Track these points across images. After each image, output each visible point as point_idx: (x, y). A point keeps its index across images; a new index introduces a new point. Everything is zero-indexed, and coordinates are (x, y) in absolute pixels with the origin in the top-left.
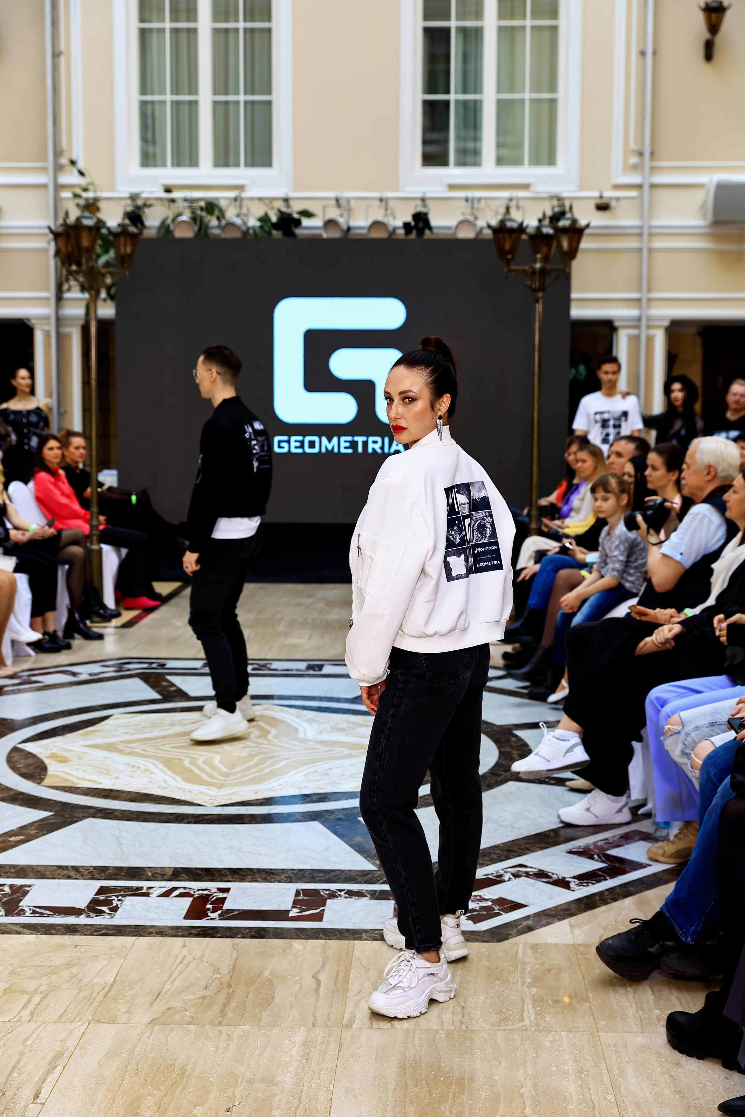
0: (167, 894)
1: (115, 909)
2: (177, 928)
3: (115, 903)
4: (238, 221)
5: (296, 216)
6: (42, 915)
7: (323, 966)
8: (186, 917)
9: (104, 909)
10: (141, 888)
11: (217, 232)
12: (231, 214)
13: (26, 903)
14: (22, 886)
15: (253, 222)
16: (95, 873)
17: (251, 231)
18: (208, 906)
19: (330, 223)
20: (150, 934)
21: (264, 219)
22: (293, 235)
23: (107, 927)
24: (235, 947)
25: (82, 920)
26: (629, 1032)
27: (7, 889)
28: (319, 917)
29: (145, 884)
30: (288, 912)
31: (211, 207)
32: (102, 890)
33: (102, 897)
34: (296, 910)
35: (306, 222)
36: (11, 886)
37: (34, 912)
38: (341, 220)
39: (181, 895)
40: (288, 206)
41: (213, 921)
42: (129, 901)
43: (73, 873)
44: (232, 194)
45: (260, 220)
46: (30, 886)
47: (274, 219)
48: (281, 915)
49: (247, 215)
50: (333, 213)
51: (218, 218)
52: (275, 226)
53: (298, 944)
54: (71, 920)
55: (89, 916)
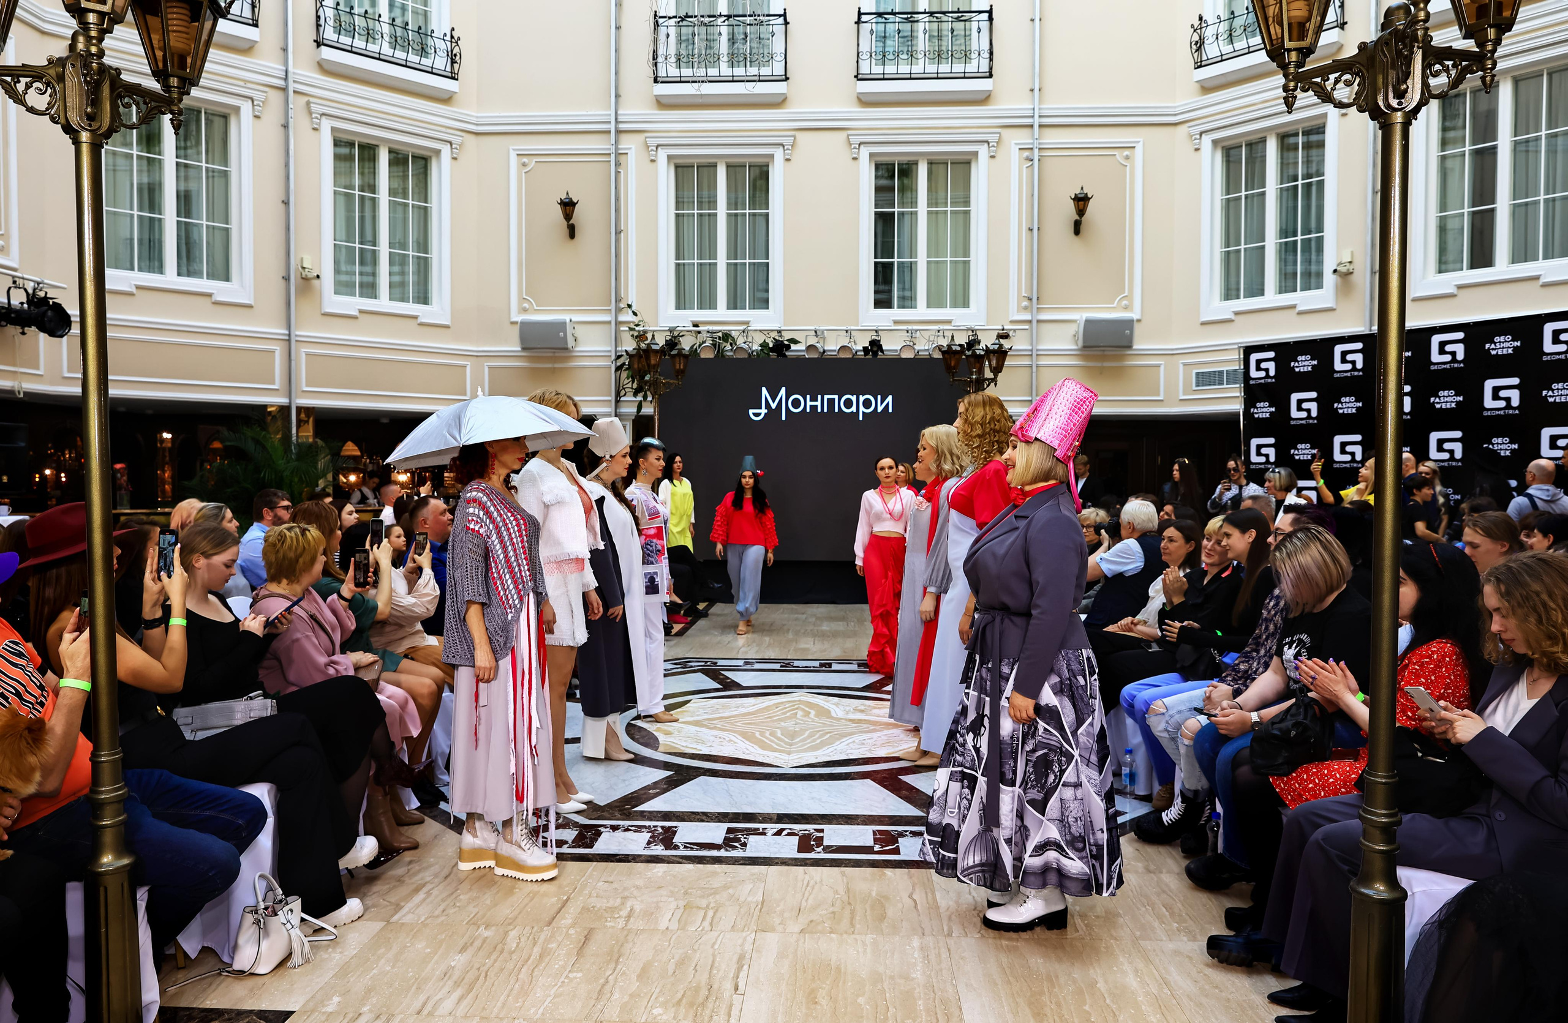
0: (779, 833)
1: (744, 845)
2: (796, 859)
3: (743, 840)
4: (745, 346)
5: (786, 343)
6: (692, 849)
7: (914, 889)
8: (799, 851)
9: (736, 844)
10: (758, 829)
11: (731, 354)
12: (740, 342)
13: (677, 840)
14: (670, 827)
15: (756, 347)
16: (720, 817)
17: (755, 353)
18: (812, 843)
19: (811, 347)
20: (777, 864)
21: (764, 345)
22: (785, 356)
23: (744, 858)
24: (843, 874)
25: (723, 853)
26: (1161, 940)
27: (659, 829)
28: (897, 851)
29: (761, 826)
30: (873, 847)
31: (726, 336)
32: (729, 829)
33: (732, 836)
34: (877, 846)
35: (793, 347)
36: (662, 827)
37: (685, 847)
38: (818, 345)
39: (789, 834)
40: (781, 336)
41: (818, 854)
42: (753, 839)
43: (704, 818)
44: (742, 328)
45: (761, 345)
46: (676, 827)
47: (771, 345)
48: (868, 850)
49: (752, 342)
50: (812, 341)
51: (731, 344)
52: (772, 350)
53: (889, 872)
54: (715, 853)
55: (727, 850)
